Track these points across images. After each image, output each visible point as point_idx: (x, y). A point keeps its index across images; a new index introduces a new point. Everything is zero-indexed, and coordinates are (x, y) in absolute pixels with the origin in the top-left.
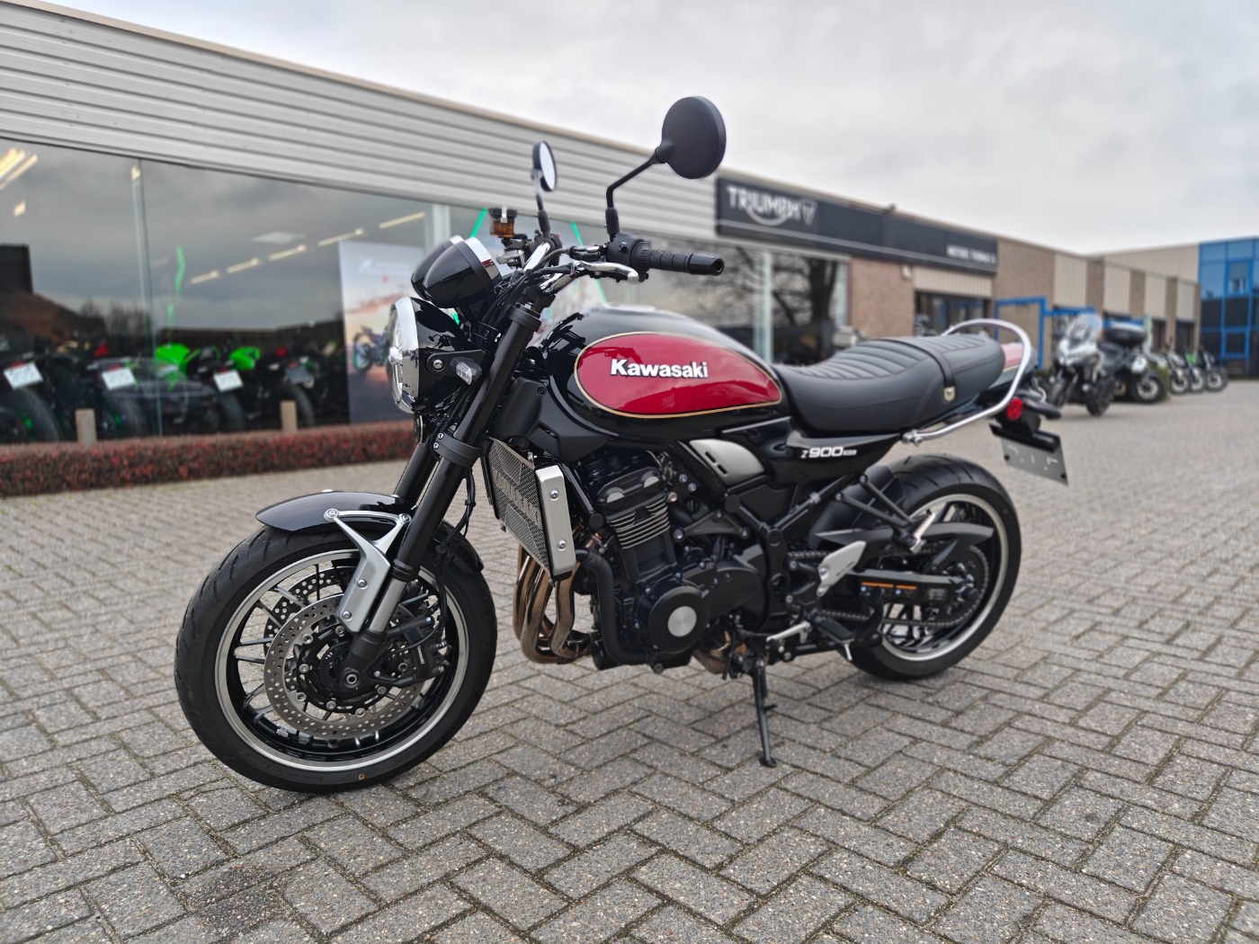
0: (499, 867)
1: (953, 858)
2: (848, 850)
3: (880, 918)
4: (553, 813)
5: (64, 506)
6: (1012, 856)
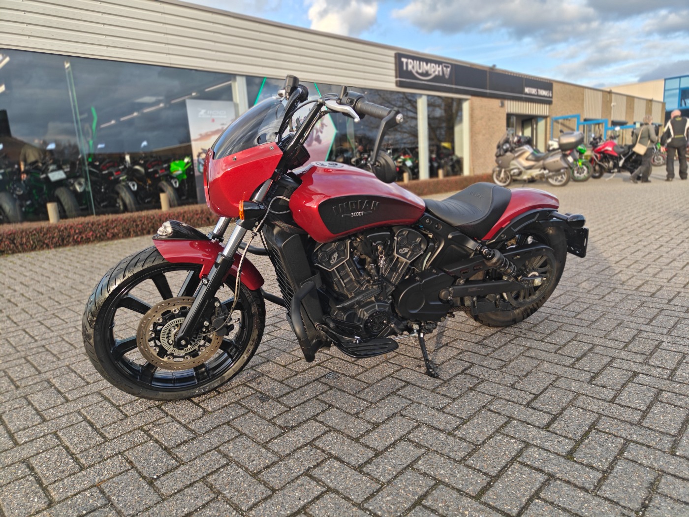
0: (336, 464)
1: (599, 449)
2: (536, 446)
3: (566, 488)
4: (360, 430)
5: (46, 258)
6: (632, 446)
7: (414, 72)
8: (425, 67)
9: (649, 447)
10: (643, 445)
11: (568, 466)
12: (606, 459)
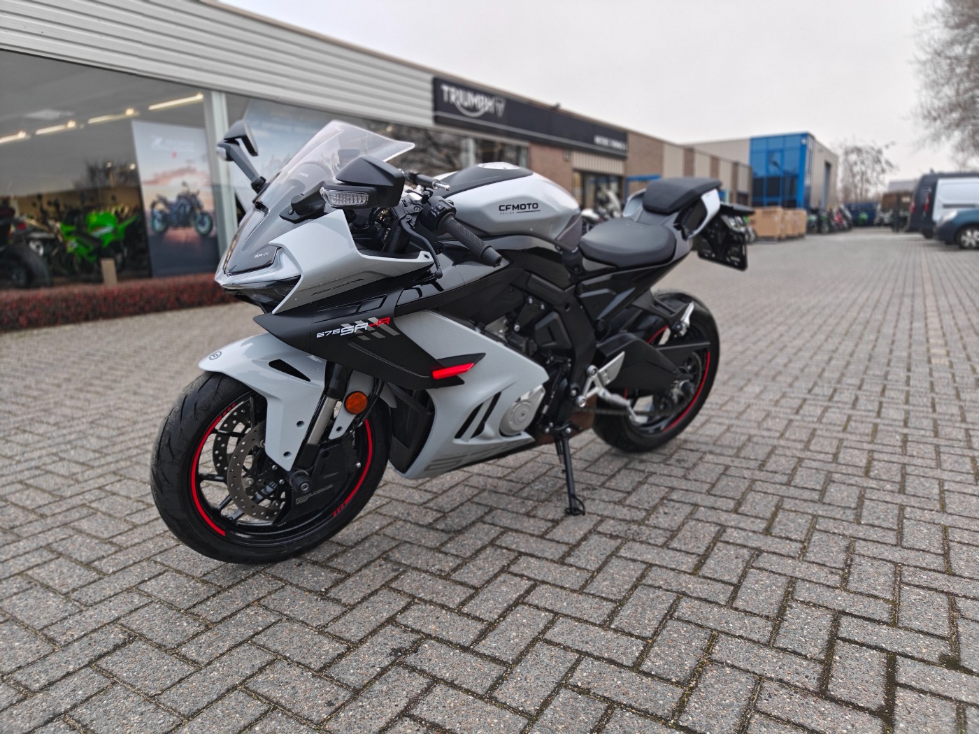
7: (458, 104)
8: (474, 100)
9: (835, 519)
10: (831, 518)
11: (769, 540)
12: (802, 532)
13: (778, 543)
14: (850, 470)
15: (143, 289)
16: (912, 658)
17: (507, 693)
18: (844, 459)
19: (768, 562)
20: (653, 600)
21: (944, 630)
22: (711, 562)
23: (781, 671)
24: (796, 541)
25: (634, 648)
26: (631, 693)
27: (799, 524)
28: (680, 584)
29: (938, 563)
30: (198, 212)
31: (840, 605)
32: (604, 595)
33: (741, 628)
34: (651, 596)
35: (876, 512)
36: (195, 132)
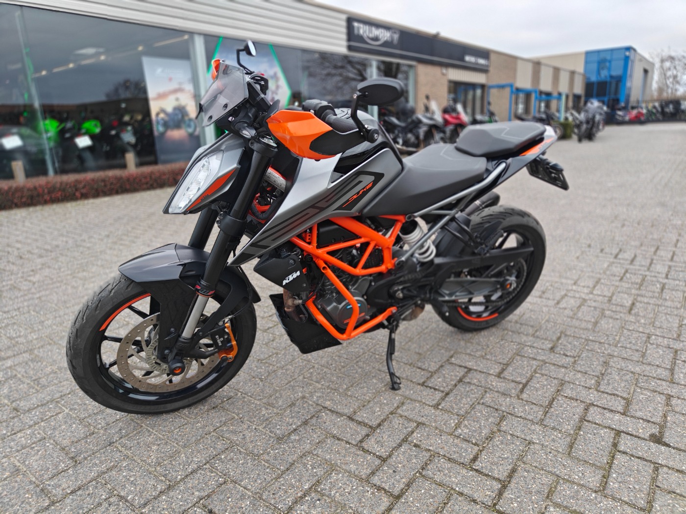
1: (569, 346)
2: (528, 346)
3: (553, 367)
6: (590, 343)
7: (365, 36)
8: (376, 32)
9: (600, 343)
10: (597, 342)
11: (552, 355)
12: (575, 351)
13: (558, 357)
14: (618, 308)
15: (152, 173)
16: (631, 435)
17: (370, 444)
18: (616, 300)
19: (548, 370)
20: (468, 392)
21: (658, 419)
22: (510, 369)
23: (543, 439)
24: (570, 356)
25: (452, 421)
26: (446, 448)
27: (575, 345)
28: (488, 382)
29: (665, 374)
30: (186, 118)
31: (591, 400)
32: (437, 387)
33: (522, 412)
34: (467, 389)
35: (629, 339)
36: (184, 63)
